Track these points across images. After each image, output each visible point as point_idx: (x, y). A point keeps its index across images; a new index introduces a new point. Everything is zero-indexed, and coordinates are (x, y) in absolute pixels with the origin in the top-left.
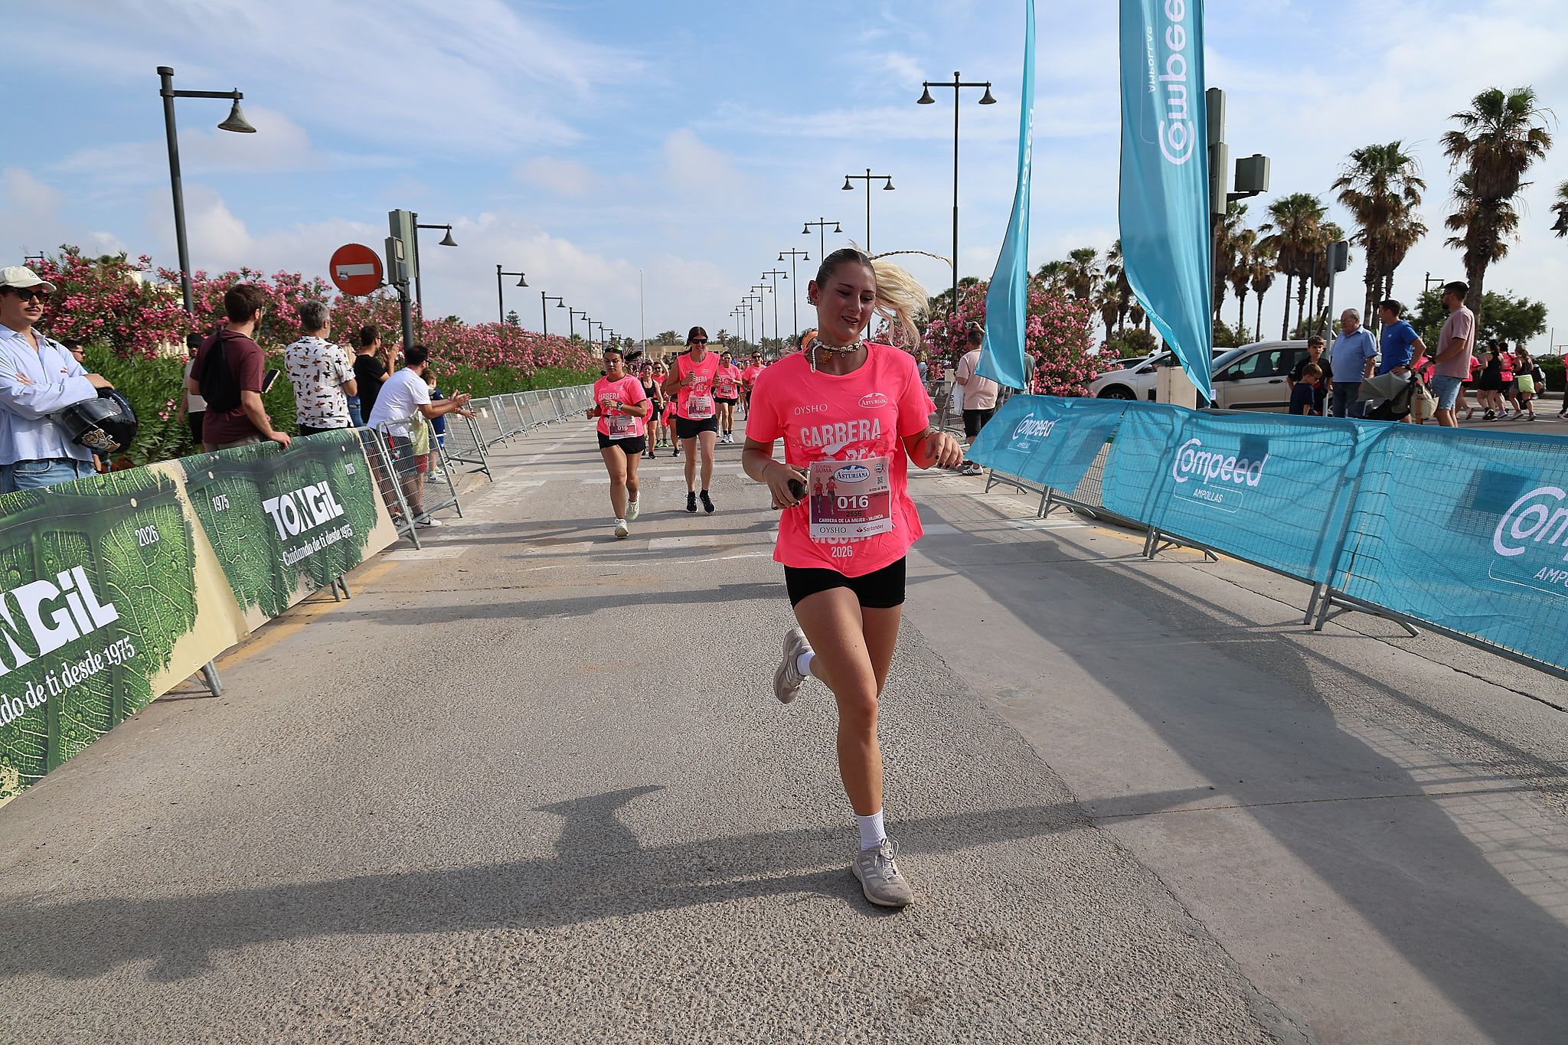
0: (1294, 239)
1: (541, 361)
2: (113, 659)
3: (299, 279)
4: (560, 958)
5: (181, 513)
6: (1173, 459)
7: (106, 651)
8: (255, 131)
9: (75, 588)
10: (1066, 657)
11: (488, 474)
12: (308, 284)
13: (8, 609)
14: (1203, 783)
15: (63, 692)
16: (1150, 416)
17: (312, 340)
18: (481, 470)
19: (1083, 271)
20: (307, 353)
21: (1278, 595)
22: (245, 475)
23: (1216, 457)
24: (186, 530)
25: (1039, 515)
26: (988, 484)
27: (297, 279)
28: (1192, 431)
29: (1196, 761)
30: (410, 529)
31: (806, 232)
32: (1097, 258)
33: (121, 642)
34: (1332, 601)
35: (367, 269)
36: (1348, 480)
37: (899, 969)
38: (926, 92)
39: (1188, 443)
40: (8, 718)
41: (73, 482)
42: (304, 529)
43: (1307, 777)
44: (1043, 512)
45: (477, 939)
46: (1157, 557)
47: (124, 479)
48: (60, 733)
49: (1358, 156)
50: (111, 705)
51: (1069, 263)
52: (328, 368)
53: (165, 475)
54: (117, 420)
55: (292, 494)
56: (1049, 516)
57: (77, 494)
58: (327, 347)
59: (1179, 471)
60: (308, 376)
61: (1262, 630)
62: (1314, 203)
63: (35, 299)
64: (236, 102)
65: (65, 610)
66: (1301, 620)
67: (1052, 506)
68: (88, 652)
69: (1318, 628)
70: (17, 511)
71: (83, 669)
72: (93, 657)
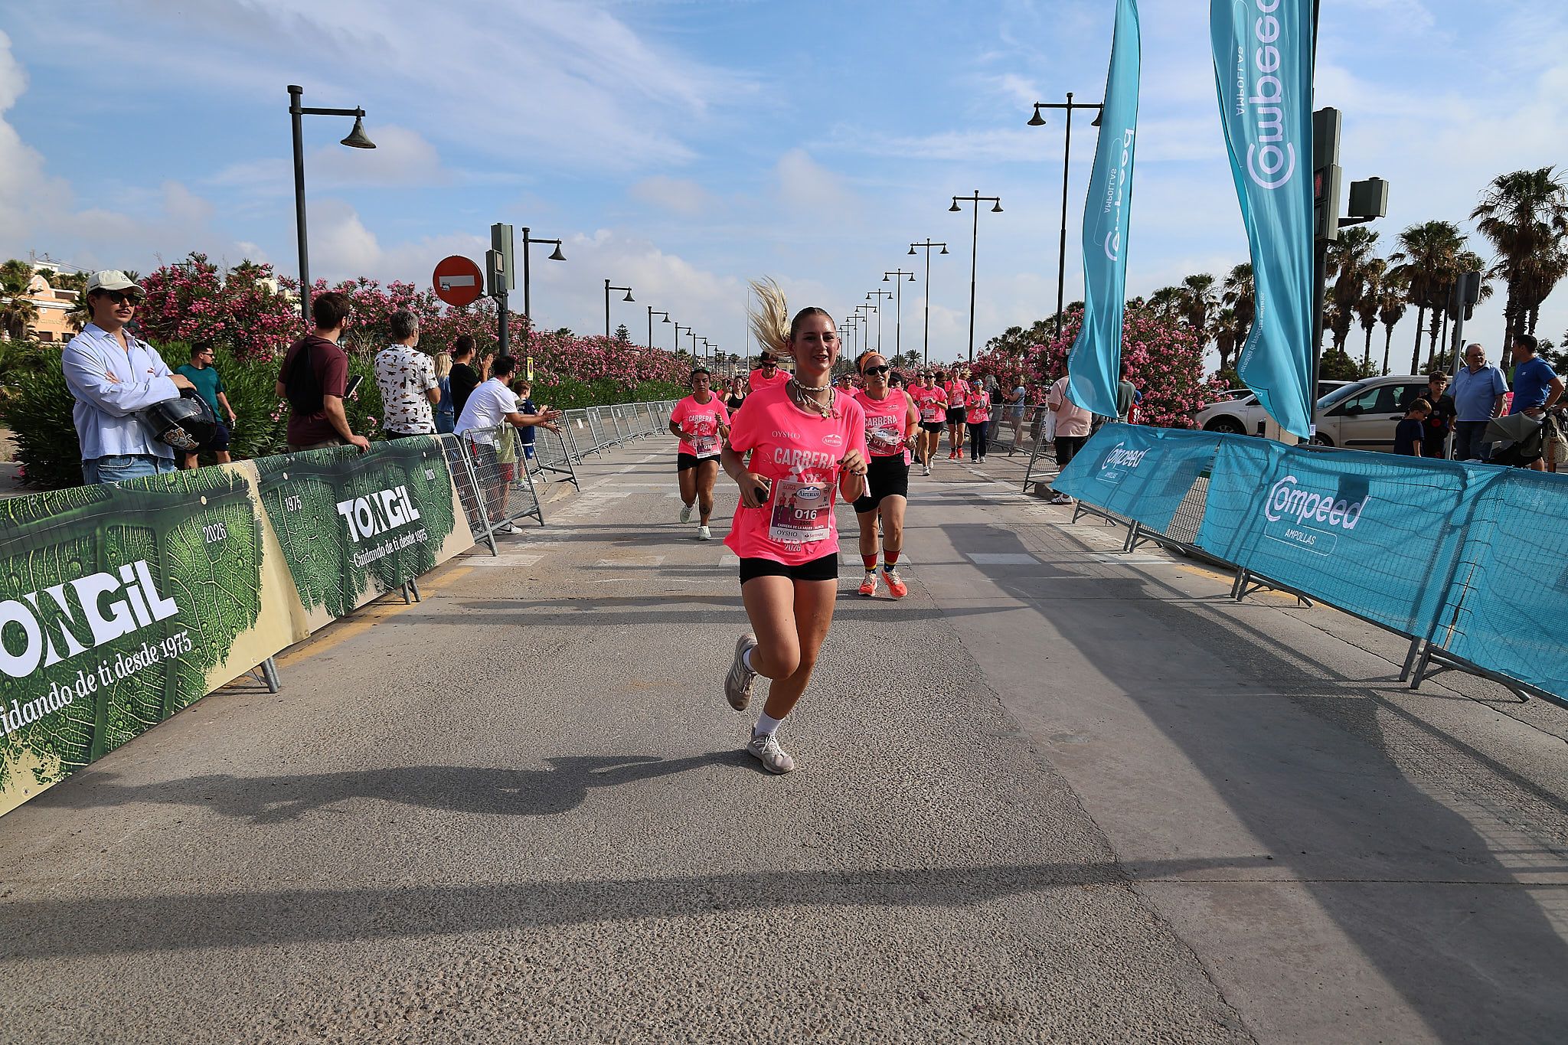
0: (1427, 269)
1: (645, 374)
2: (169, 652)
3: (412, 289)
4: (545, 992)
5: (252, 511)
6: (1266, 497)
7: (163, 644)
8: (375, 147)
9: (137, 581)
10: (1131, 703)
11: (576, 484)
12: (421, 295)
13: (66, 599)
14: (1261, 852)
15: (115, 683)
16: (1245, 451)
17: (401, 348)
18: (569, 479)
19: (1198, 297)
20: (395, 360)
21: (1374, 647)
22: (321, 477)
23: (1312, 497)
24: (255, 529)
25: (1125, 549)
26: (1076, 514)
27: (411, 289)
28: (1288, 468)
29: (1257, 827)
30: (488, 536)
31: (912, 252)
32: (1214, 284)
33: (178, 636)
34: (1431, 659)
35: (468, 281)
36: (1453, 528)
37: (894, 1034)
38: (1037, 113)
39: (1283, 480)
40: (55, 705)
41: (143, 478)
42: (377, 532)
43: (1379, 853)
44: (1130, 546)
45: (467, 963)
46: (1246, 600)
47: (196, 477)
48: (107, 722)
49: (1502, 183)
50: (163, 697)
51: (1185, 289)
52: (415, 375)
53: (238, 474)
54: (198, 419)
55: (367, 497)
56: (1136, 550)
57: (147, 490)
58: (414, 355)
59: (1272, 511)
60: (396, 383)
61: (1352, 684)
62: (1451, 232)
63: (125, 302)
64: (359, 119)
65: (124, 602)
66: (1396, 676)
67: (1140, 540)
68: (144, 644)
69: (1415, 686)
70: (83, 504)
71: (137, 660)
72: (148, 649)
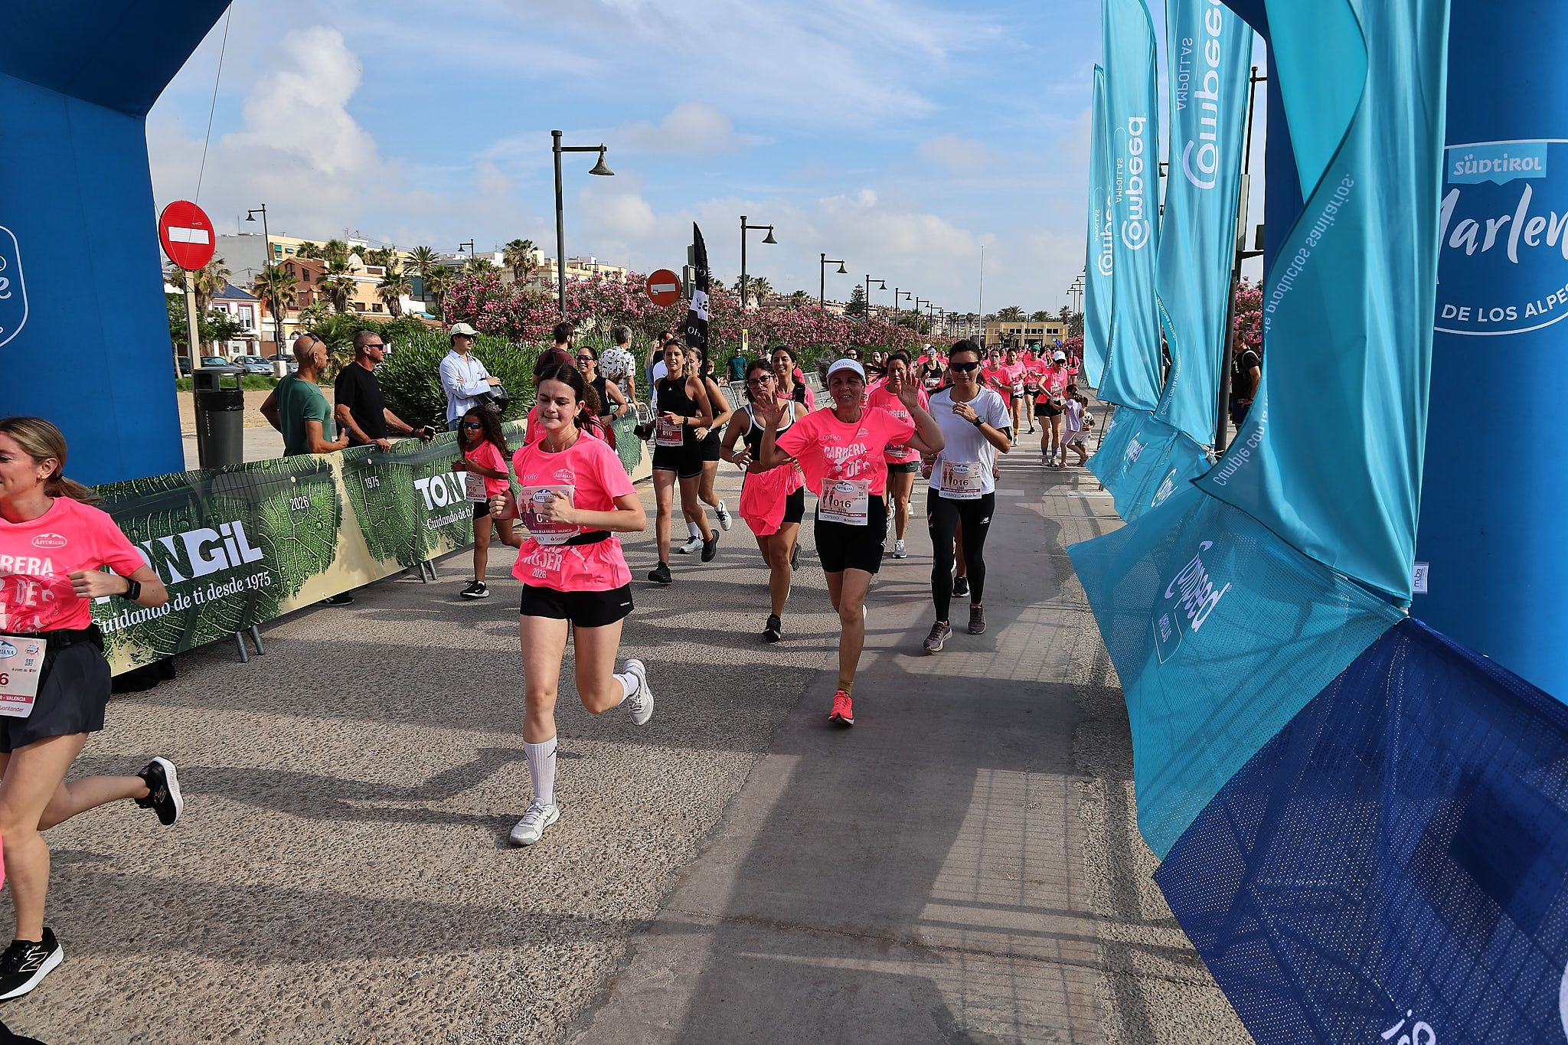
2: (252, 584)
5: (334, 487)
7: (248, 579)
15: (206, 603)
24: (336, 500)
33: (261, 574)
48: (195, 629)
50: (243, 616)
71: (227, 589)
72: (236, 583)
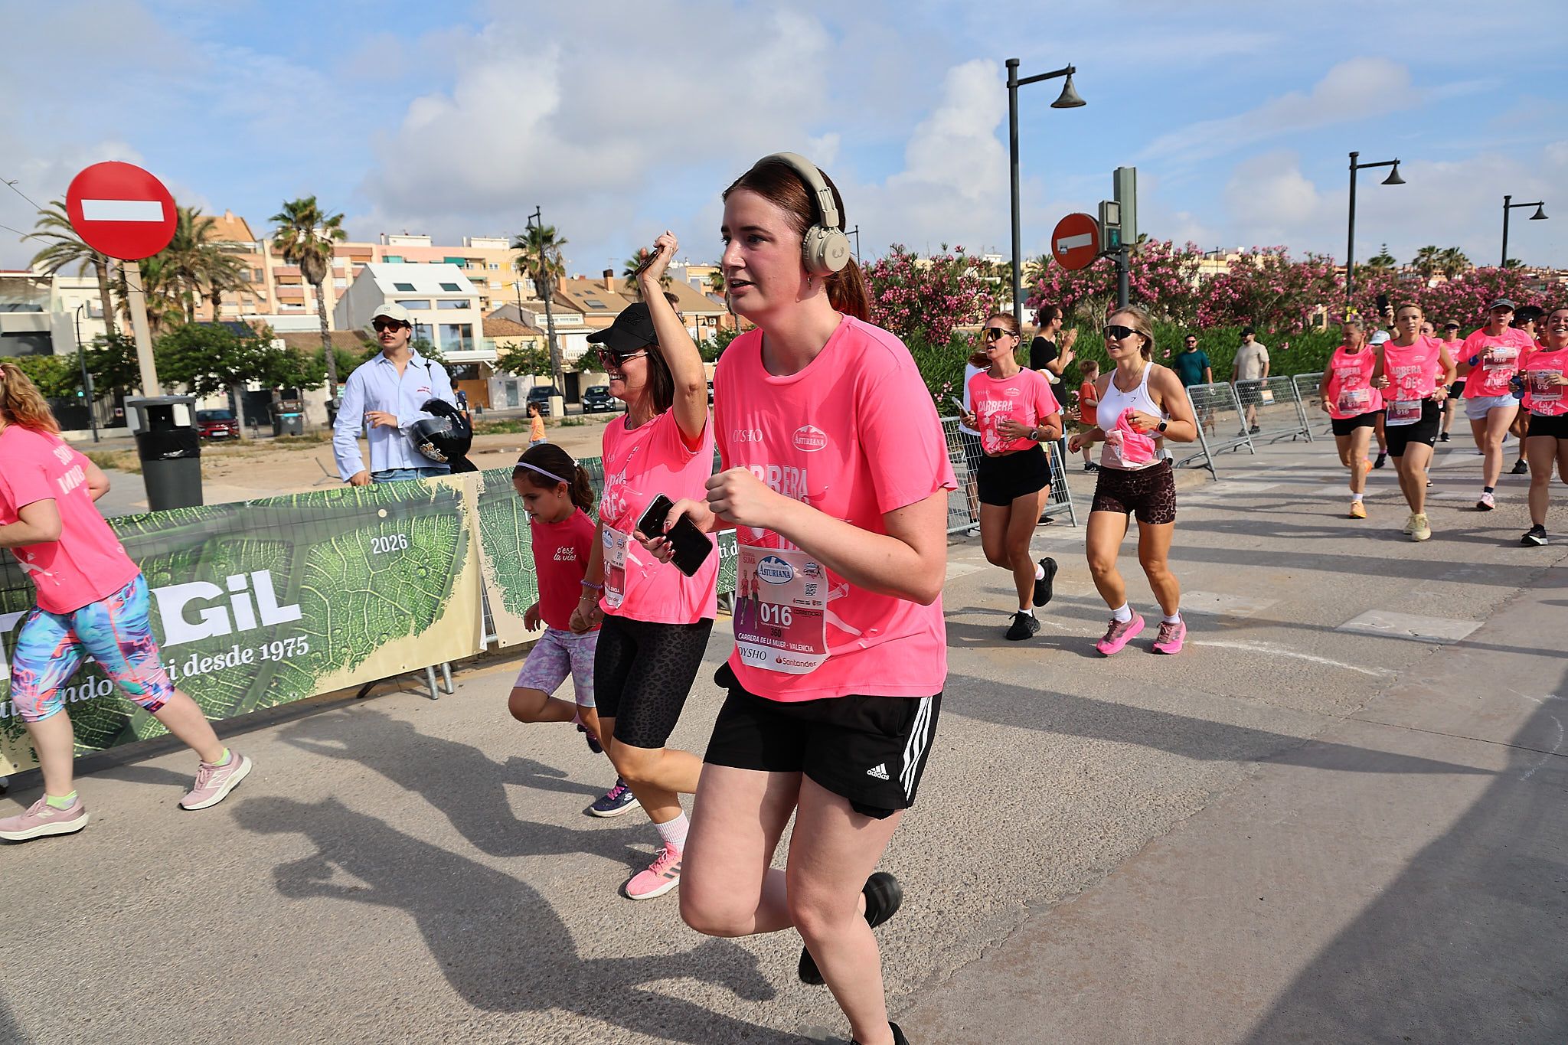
2: (271, 654)
5: (461, 522)
7: (265, 648)
9: (251, 589)
11: (1212, 471)
15: (178, 680)
24: (460, 538)
33: (290, 640)
35: (1084, 240)
40: (86, 696)
41: (292, 496)
50: (243, 696)
53: (448, 486)
54: (448, 436)
57: (292, 506)
64: (1069, 78)
65: (224, 608)
70: (192, 522)
71: (220, 661)
72: (241, 651)
